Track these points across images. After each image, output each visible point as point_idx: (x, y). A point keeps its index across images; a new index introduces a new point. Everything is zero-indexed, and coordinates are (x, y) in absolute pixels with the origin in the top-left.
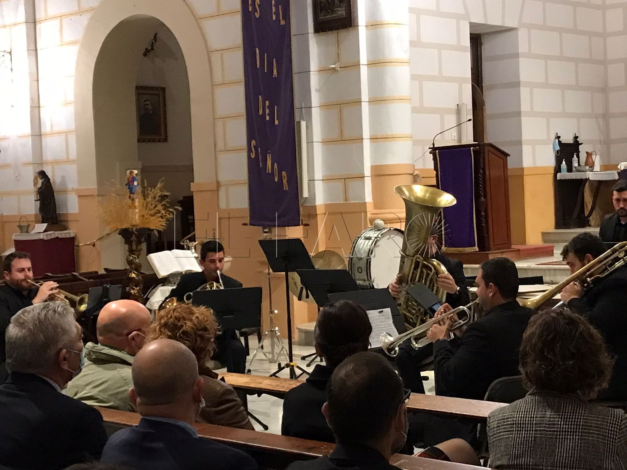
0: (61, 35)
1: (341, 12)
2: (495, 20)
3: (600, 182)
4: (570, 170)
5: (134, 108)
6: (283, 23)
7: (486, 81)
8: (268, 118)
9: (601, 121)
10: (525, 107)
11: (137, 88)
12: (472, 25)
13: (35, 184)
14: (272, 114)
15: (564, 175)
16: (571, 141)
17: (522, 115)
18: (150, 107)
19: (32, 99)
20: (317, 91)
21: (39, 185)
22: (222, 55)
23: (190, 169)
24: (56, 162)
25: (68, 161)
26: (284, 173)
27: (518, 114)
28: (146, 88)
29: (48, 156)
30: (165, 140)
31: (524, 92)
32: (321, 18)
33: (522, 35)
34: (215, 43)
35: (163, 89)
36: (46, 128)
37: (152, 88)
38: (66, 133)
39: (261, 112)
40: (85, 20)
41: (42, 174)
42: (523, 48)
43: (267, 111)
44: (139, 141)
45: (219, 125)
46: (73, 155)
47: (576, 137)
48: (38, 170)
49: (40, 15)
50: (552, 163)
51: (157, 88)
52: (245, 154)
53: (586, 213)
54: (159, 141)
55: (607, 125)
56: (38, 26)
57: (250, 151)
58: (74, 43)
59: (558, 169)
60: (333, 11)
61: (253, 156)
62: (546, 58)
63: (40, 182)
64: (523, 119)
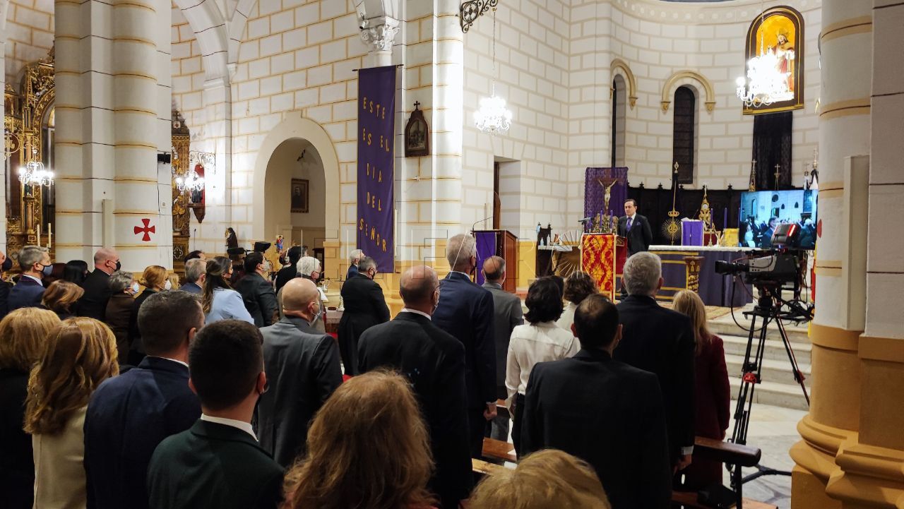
0: (247, 146)
1: (422, 146)
2: (508, 155)
3: (562, 252)
4: (545, 244)
5: (290, 192)
6: (388, 150)
7: (501, 190)
8: (373, 206)
9: (563, 216)
10: (522, 206)
11: (293, 180)
12: (495, 157)
13: (226, 236)
14: (376, 204)
15: (542, 247)
16: (547, 228)
17: (521, 211)
18: (299, 191)
19: (226, 184)
20: (405, 192)
21: (228, 236)
22: (347, 166)
23: (323, 230)
24: (239, 223)
25: (247, 223)
26: (384, 241)
27: (519, 210)
28: (297, 180)
29: (235, 219)
30: (307, 211)
31: (522, 197)
32: (410, 148)
33: (523, 164)
34: (342, 158)
35: (308, 181)
36: (235, 202)
37: (301, 180)
38: (247, 205)
39: (368, 202)
40: (263, 137)
41: (231, 230)
42: (523, 172)
43: (374, 202)
44: (291, 211)
45: (343, 207)
46: (250, 220)
47: (549, 225)
48: (228, 227)
49: (235, 132)
50: (536, 239)
51: (304, 180)
52: (355, 227)
53: (553, 270)
54: (303, 212)
55: (566, 218)
56: (233, 139)
57: (359, 226)
58: (256, 151)
59: (539, 243)
60: (417, 145)
61: (361, 229)
62: (535, 178)
63: (229, 234)
64: (521, 213)
